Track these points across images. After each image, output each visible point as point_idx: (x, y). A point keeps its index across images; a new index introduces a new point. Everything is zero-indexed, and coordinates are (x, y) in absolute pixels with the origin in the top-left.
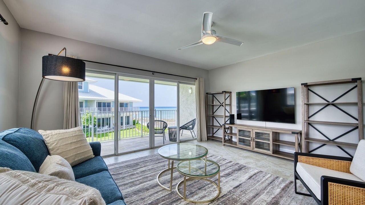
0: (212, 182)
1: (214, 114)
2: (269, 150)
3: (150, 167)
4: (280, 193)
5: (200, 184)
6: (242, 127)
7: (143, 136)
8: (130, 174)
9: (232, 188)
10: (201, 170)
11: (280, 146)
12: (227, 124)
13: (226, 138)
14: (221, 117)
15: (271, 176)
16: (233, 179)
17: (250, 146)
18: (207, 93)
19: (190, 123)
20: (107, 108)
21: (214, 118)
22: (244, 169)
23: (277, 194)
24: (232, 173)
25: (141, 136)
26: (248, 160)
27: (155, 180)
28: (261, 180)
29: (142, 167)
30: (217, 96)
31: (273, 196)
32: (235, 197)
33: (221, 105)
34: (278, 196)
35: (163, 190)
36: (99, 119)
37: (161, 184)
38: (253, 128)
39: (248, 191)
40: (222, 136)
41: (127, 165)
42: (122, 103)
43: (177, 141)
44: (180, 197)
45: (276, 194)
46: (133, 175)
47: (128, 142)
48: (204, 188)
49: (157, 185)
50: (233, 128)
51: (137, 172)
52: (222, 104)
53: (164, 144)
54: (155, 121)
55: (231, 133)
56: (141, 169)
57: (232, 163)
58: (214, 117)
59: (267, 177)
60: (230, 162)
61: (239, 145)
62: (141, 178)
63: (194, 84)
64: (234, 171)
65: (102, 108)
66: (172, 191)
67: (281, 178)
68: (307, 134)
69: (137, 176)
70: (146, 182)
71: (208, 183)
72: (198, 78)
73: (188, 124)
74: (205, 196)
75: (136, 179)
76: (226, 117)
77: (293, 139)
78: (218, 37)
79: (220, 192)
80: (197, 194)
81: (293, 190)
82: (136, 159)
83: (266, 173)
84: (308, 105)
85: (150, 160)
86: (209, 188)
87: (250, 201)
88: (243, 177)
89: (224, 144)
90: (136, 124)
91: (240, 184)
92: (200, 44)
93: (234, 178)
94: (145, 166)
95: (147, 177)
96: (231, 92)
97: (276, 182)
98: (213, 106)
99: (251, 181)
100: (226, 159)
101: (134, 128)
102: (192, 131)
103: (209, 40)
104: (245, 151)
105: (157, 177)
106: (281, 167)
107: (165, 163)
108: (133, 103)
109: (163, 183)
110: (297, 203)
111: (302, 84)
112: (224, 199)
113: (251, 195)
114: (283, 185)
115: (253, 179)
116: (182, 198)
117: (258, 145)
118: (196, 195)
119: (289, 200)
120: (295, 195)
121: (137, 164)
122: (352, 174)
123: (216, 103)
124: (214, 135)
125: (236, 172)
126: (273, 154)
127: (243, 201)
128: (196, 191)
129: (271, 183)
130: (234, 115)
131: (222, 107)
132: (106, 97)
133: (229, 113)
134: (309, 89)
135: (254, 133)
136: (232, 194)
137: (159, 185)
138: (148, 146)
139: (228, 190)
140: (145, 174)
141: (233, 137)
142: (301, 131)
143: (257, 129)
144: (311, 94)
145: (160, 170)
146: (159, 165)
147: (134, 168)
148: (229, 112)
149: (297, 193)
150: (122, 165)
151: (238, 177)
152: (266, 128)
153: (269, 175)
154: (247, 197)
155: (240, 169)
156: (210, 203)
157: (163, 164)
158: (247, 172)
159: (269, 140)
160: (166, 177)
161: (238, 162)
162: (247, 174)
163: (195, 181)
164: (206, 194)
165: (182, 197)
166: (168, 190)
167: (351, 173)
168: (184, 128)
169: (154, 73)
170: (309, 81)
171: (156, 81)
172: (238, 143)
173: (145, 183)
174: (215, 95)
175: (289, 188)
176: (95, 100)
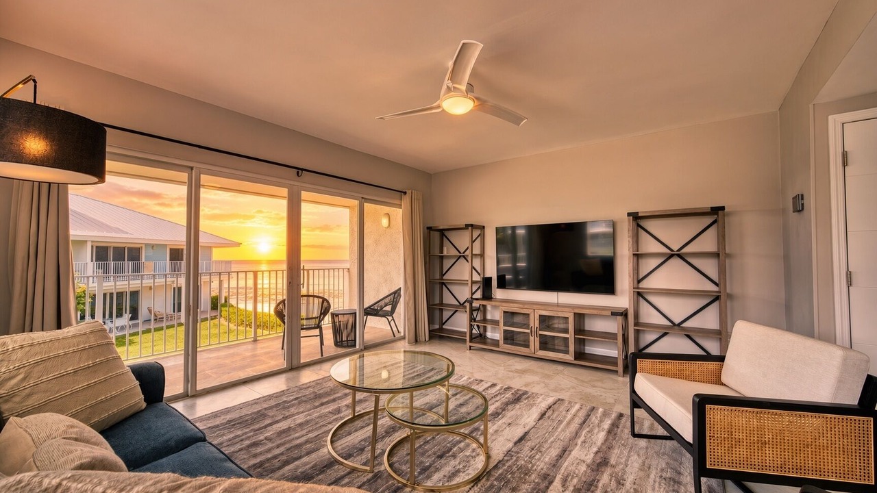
0: (465, 436)
1: (444, 278)
2: (567, 352)
3: (300, 419)
4: (606, 440)
5: (439, 444)
6: (512, 305)
7: (258, 339)
8: (247, 442)
9: (510, 445)
10: (433, 410)
11: (586, 343)
12: (477, 299)
13: (474, 331)
14: (462, 283)
15: (581, 408)
16: (510, 424)
17: (527, 346)
18: (428, 228)
19: (387, 300)
20: (128, 265)
21: (444, 286)
22: (525, 399)
23: (602, 444)
24: (504, 410)
25: (252, 339)
26: (530, 378)
27: (325, 450)
28: (565, 417)
29: (278, 422)
30: (453, 236)
31: (595, 449)
32: (523, 462)
33: (460, 256)
34: (604, 447)
35: (349, 473)
37: (342, 457)
38: (535, 307)
39: (546, 446)
40: (465, 329)
41: (230, 421)
42: (179, 249)
43: (358, 346)
44: (399, 482)
45: (599, 444)
46: (255, 444)
47: (218, 358)
48: (450, 453)
49: (332, 463)
50: (489, 308)
51: (266, 435)
52: (464, 253)
53: (322, 356)
54: (303, 296)
55: (485, 320)
56: (274, 426)
57: (498, 388)
58: (443, 284)
59: (573, 411)
60: (494, 385)
61: (504, 347)
62: (282, 449)
63: (400, 206)
64: (507, 404)
65: (112, 264)
66: (376, 471)
67: (601, 410)
68: (636, 316)
69: (270, 445)
70: (300, 458)
71: (458, 438)
72: (409, 192)
73: (382, 303)
74: (458, 471)
75: (269, 456)
76: (473, 283)
77: (612, 326)
78: (478, 99)
79: (488, 457)
80: (437, 470)
81: (627, 431)
82: (256, 402)
83: (570, 402)
84: (638, 256)
85: (295, 399)
86: (462, 450)
87: (554, 466)
88: (529, 417)
89: (470, 347)
90: (222, 306)
91: (526, 434)
92: (433, 111)
93: (510, 421)
94: (285, 418)
95: (299, 446)
96: (484, 227)
97: (594, 419)
98: (442, 258)
99: (545, 423)
100: (482, 381)
101: (214, 318)
102: (390, 318)
103: (458, 106)
104: (517, 359)
105: (326, 442)
106: (594, 387)
107: (339, 404)
108: (214, 250)
109: (348, 456)
110: (638, 455)
111: (629, 214)
112: (500, 471)
113: (554, 453)
114: (607, 424)
115: (549, 417)
116: (405, 485)
117: (545, 344)
118: (435, 472)
119: (626, 452)
120: (632, 439)
121: (261, 415)
122: (725, 385)
123: (448, 250)
124: (444, 327)
125: (510, 407)
126: (575, 359)
127: (542, 469)
128: (434, 462)
129: (584, 422)
130: (491, 278)
131: (462, 260)
132: (127, 233)
133: (479, 274)
134: (639, 226)
135: (537, 317)
136: (514, 458)
137: (336, 461)
138: (281, 363)
139: (505, 449)
140: (290, 438)
141: (489, 327)
142: (627, 310)
143: (543, 307)
144: (642, 234)
145: (329, 423)
146: (326, 410)
147: (257, 426)
148: (479, 272)
149: (635, 435)
150: (218, 421)
151: (517, 417)
152: (558, 305)
153: (577, 407)
154: (547, 460)
155: (517, 399)
156: (473, 487)
157: (336, 407)
158: (532, 406)
159: (566, 331)
160: (350, 438)
161: (508, 383)
162: (535, 407)
163: (425, 439)
164: (458, 467)
165: (405, 482)
166: (366, 471)
167: (723, 384)
168: (372, 311)
169: (300, 171)
170: (642, 209)
171: (304, 195)
172: (501, 342)
173: (296, 463)
174: (446, 233)
175: (618, 427)
176: (87, 241)
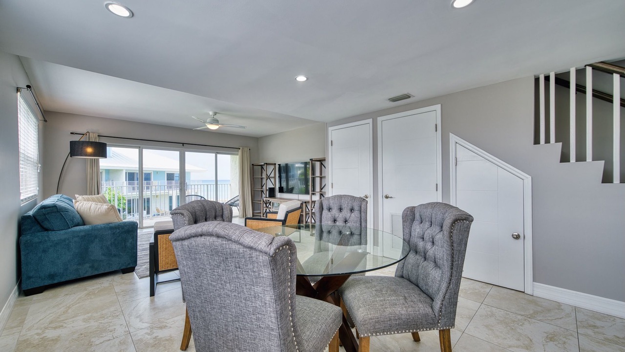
1: (262, 188)
18: (253, 165)
33: (268, 178)
36: (129, 201)
58: (262, 191)
63: (237, 155)
65: (136, 182)
72: (241, 148)
73: (236, 199)
96: (275, 164)
98: (262, 178)
108: (192, 173)
123: (264, 175)
130: (275, 188)
148: (273, 184)
169: (184, 144)
170: (314, 157)
174: (263, 167)
176: (122, 170)
